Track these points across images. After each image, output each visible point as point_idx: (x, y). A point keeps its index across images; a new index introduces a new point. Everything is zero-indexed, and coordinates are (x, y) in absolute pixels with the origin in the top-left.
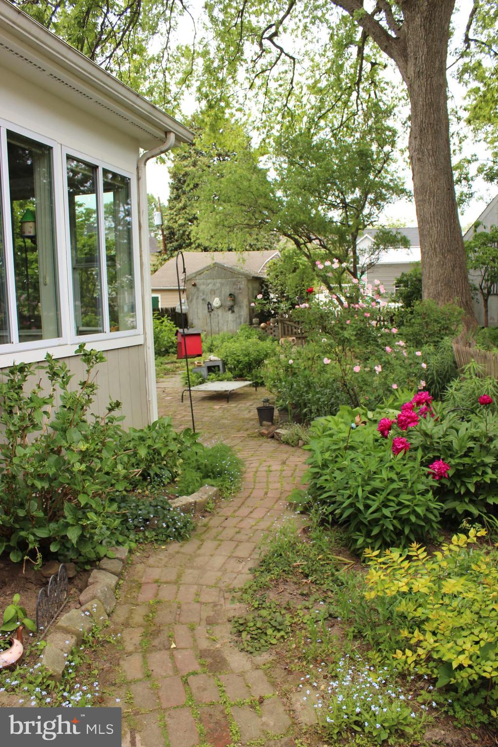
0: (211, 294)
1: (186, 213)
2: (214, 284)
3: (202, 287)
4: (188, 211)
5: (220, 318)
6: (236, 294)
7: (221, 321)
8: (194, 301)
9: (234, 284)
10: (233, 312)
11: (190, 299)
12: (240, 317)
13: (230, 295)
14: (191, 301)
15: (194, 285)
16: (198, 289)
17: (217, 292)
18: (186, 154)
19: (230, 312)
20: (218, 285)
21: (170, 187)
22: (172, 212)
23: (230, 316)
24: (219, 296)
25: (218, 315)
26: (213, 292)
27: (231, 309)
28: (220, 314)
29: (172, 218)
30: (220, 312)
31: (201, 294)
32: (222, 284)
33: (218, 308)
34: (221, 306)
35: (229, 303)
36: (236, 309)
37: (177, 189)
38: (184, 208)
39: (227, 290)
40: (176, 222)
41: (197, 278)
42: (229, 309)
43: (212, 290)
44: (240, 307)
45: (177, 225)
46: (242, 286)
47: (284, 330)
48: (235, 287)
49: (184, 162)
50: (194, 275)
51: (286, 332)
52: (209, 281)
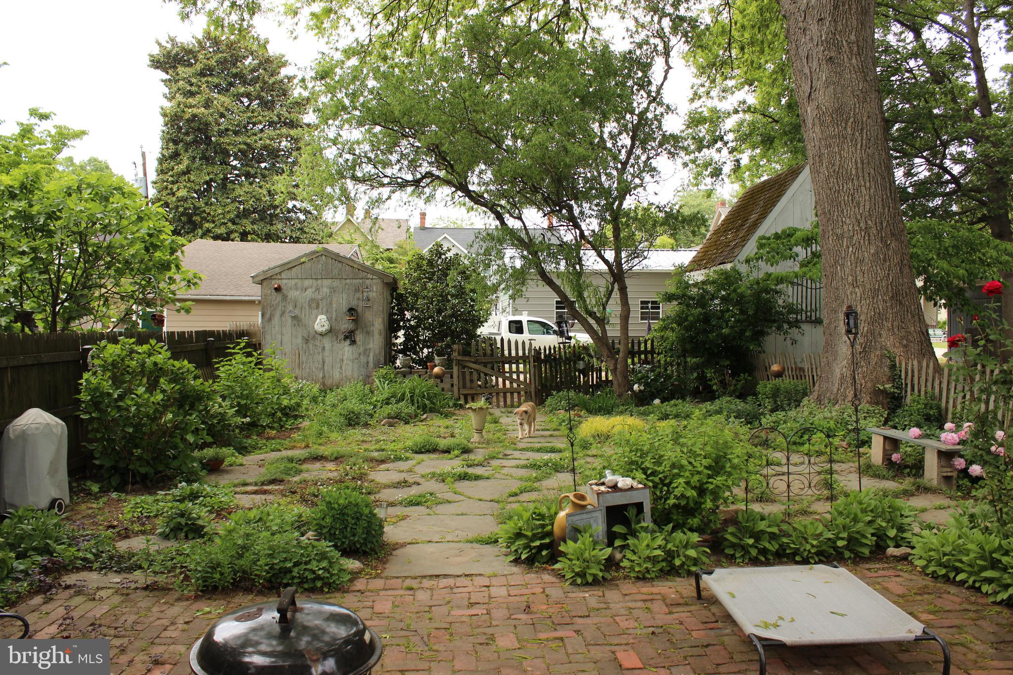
0: (310, 306)
1: (189, 180)
2: (318, 289)
3: (293, 294)
4: (192, 178)
5: (327, 353)
6: (360, 310)
7: (328, 361)
8: (276, 320)
9: (357, 290)
10: (353, 342)
11: (268, 316)
12: (366, 352)
13: (351, 310)
14: (270, 319)
15: (278, 289)
16: (285, 297)
17: (322, 304)
18: (194, 89)
19: (348, 342)
20: (325, 290)
21: (163, 138)
22: (166, 177)
23: (346, 350)
24: (327, 313)
25: (324, 348)
26: (315, 305)
27: (350, 337)
28: (328, 345)
29: (166, 188)
30: (327, 342)
31: (290, 308)
32: (333, 290)
33: (322, 335)
34: (330, 331)
35: (346, 325)
36: (359, 337)
37: (176, 143)
38: (187, 172)
39: (342, 301)
40: (174, 194)
41: (283, 275)
42: (346, 338)
43: (312, 300)
44: (368, 333)
45: (174, 199)
46: (373, 295)
47: (464, 378)
48: (359, 295)
49: (190, 100)
50: (278, 270)
51: (468, 383)
52: (307, 283)
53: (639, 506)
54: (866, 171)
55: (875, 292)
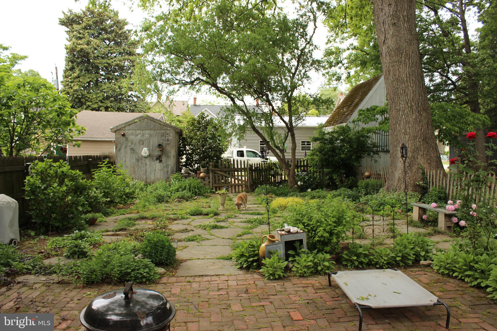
0: (139, 143)
1: (79, 81)
2: (143, 135)
3: (131, 137)
4: (81, 80)
5: (148, 166)
6: (164, 145)
7: (148, 170)
8: (123, 150)
9: (162, 136)
10: (161, 161)
11: (118, 148)
12: (167, 166)
13: (160, 146)
14: (120, 150)
15: (124, 135)
16: (127, 139)
17: (145, 142)
18: (81, 36)
19: (158, 161)
20: (147, 136)
21: (66, 60)
22: (68, 79)
23: (157, 165)
24: (148, 147)
25: (146, 164)
26: (142, 143)
27: (159, 158)
28: (148, 163)
29: (68, 85)
30: (148, 161)
31: (130, 144)
32: (151, 135)
33: (145, 157)
34: (149, 156)
35: (157, 153)
36: (164, 159)
37: (72, 62)
38: (78, 77)
39: (155, 141)
40: (72, 88)
41: (126, 128)
42: (157, 159)
43: (140, 140)
44: (168, 157)
45: (72, 90)
46: (170, 138)
47: (215, 179)
48: (163, 138)
49: (80, 41)
50: (123, 126)
51: (217, 181)
52: (138, 132)
53: (301, 241)
54: (411, 78)
55: (415, 137)
